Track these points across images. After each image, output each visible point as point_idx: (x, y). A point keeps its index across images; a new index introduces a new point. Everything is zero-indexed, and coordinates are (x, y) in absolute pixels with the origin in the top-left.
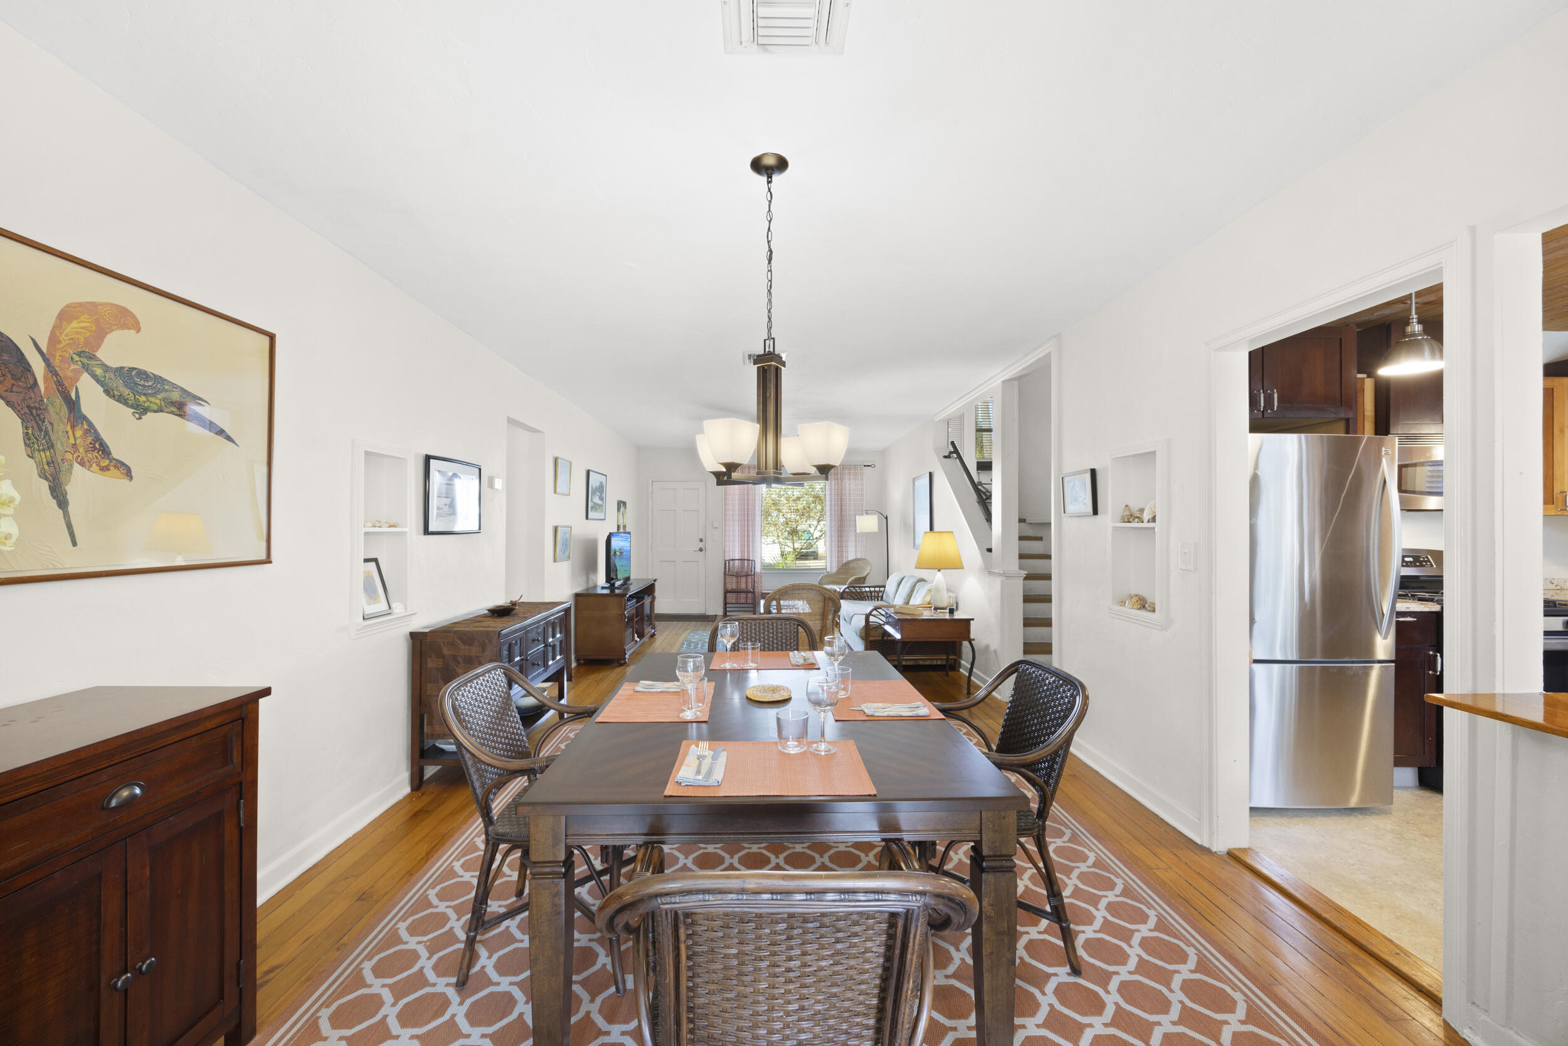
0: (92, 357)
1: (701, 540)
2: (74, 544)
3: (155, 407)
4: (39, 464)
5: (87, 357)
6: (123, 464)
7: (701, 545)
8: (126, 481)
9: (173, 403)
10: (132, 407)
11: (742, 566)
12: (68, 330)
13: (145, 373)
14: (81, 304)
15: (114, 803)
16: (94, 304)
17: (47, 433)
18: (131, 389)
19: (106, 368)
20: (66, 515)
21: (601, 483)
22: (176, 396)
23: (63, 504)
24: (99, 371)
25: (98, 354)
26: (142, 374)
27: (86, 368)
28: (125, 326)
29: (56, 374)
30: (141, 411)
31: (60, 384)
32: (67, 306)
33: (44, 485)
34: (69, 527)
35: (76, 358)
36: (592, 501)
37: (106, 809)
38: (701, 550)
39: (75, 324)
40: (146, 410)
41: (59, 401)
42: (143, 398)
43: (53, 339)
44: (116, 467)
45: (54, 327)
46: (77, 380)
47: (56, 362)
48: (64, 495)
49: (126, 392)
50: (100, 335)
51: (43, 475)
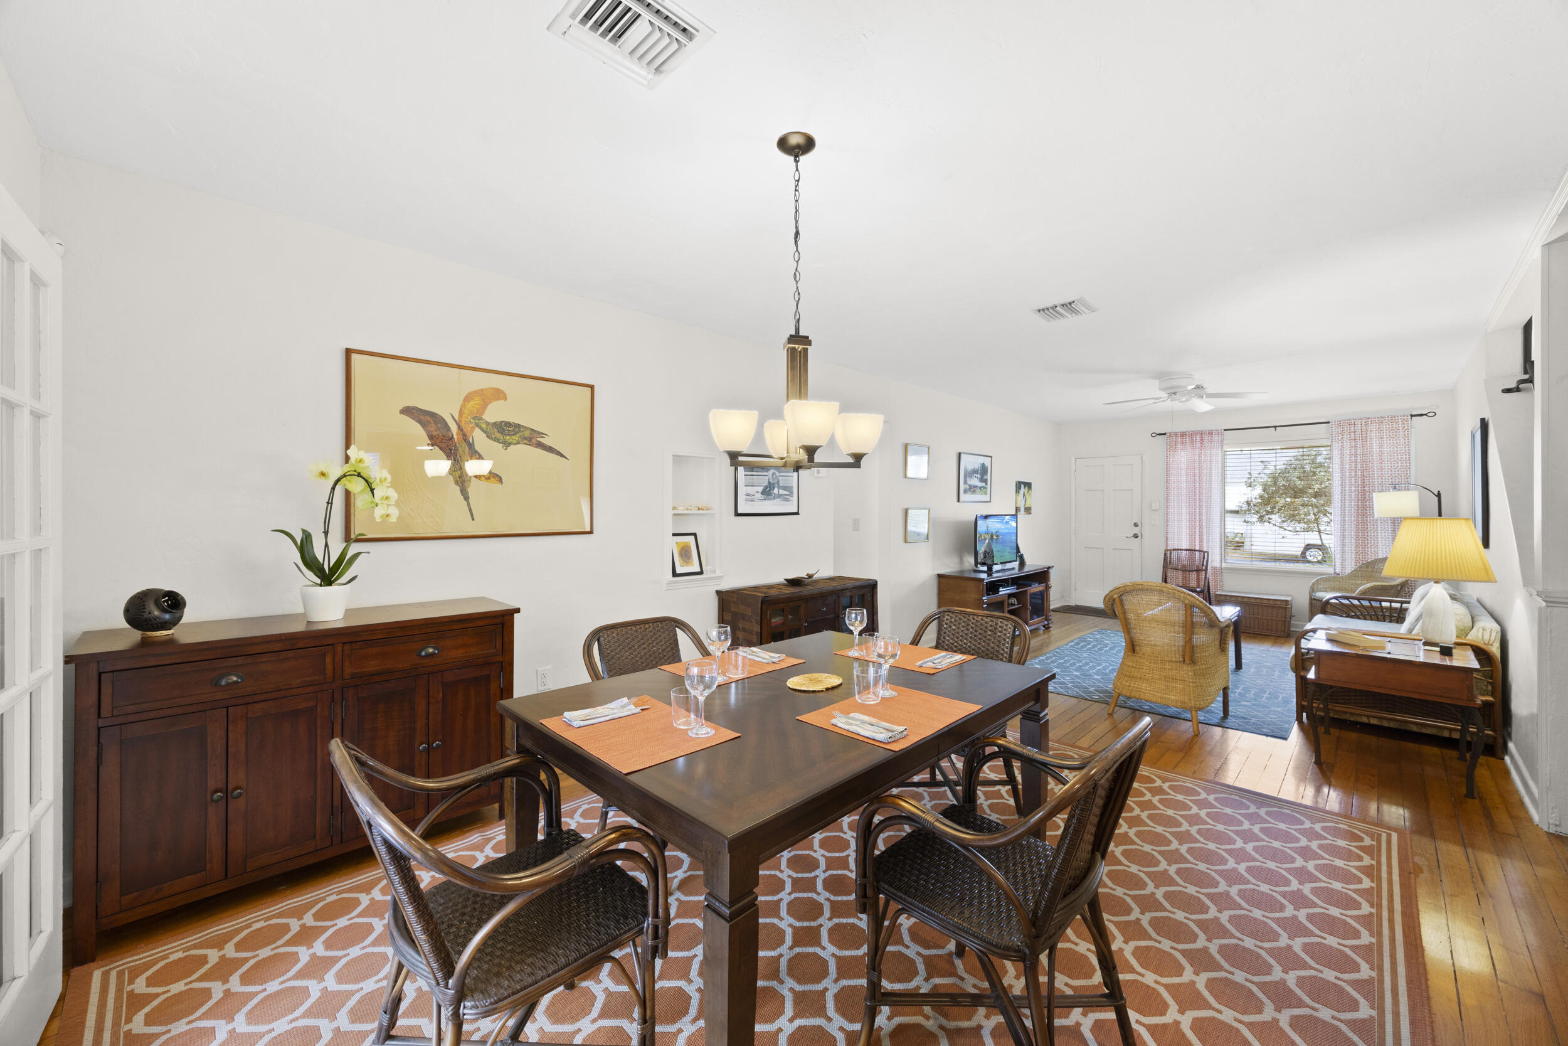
0: (480, 419)
1: (1136, 525)
2: (473, 519)
3: (515, 442)
4: (454, 478)
5: (478, 420)
6: (497, 475)
7: (1136, 530)
8: (499, 485)
9: (526, 438)
10: (502, 443)
11: (1192, 558)
12: (469, 406)
13: (509, 423)
14: (475, 392)
15: (423, 653)
16: (482, 390)
17: (458, 462)
18: (502, 433)
19: (488, 423)
20: (468, 504)
21: (983, 465)
22: (527, 433)
23: (466, 498)
24: (484, 426)
25: (483, 417)
26: (508, 424)
27: (478, 425)
28: (498, 399)
29: (462, 430)
30: (507, 444)
31: (464, 435)
32: (469, 394)
33: (457, 488)
34: (470, 510)
35: (472, 420)
36: (965, 483)
37: (419, 655)
38: (1136, 536)
39: (472, 403)
40: (510, 444)
41: (464, 445)
42: (508, 437)
43: (461, 413)
44: (494, 477)
45: (462, 406)
46: (473, 432)
47: (463, 424)
48: (467, 494)
49: (499, 435)
50: (484, 406)
51: (457, 483)
